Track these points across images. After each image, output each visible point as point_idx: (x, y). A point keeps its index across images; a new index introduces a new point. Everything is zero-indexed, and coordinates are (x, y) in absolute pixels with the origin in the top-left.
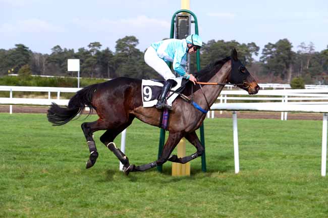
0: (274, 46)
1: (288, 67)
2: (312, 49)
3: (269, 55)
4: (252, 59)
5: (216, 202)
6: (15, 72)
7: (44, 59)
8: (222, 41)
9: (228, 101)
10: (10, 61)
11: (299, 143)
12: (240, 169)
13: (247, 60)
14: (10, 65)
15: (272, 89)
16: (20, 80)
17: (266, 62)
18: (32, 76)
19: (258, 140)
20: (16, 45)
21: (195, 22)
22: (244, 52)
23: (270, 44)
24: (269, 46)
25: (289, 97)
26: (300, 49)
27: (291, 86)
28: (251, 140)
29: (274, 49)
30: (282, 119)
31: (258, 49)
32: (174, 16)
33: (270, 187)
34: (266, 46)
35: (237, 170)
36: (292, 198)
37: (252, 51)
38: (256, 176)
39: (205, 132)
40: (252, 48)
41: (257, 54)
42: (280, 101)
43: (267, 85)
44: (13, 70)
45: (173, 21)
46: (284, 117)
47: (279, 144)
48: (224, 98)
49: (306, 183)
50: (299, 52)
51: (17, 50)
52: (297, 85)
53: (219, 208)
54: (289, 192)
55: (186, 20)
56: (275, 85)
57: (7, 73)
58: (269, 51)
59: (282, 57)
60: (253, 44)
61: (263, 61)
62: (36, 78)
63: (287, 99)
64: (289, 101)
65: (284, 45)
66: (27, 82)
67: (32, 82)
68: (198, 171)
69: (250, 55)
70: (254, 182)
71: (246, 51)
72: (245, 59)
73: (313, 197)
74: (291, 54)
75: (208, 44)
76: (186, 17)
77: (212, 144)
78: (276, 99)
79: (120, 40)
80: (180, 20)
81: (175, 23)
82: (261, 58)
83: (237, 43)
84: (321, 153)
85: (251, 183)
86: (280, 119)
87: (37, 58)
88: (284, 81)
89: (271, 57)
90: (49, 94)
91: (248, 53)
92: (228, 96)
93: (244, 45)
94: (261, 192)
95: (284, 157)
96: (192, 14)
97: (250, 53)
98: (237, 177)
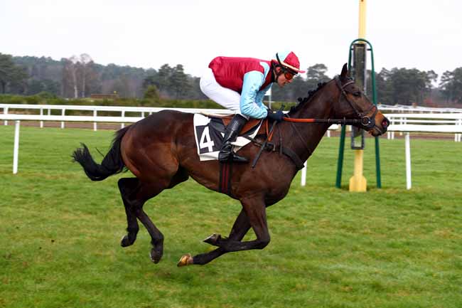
0: (451, 74)
3: (447, 82)
4: (430, 86)
5: (387, 216)
8: (404, 69)
9: (408, 123)
12: (412, 185)
13: (427, 87)
17: (444, 89)
19: (432, 159)
21: (370, 49)
22: (424, 78)
23: (448, 72)
24: (446, 74)
29: (451, 77)
30: (456, 140)
31: (436, 76)
32: (352, 44)
33: (439, 202)
34: (444, 74)
35: (409, 186)
36: (456, 213)
37: (431, 78)
38: (425, 192)
40: (431, 75)
41: (435, 81)
42: (454, 124)
43: (445, 110)
45: (351, 49)
46: (458, 138)
48: (403, 121)
54: (455, 207)
55: (362, 48)
58: (447, 78)
59: (459, 84)
60: (433, 72)
61: (442, 87)
63: (460, 121)
68: (373, 187)
69: (430, 82)
70: (424, 197)
71: (426, 78)
72: (425, 85)
75: (392, 71)
76: (363, 45)
77: (390, 162)
79: (310, 68)
80: (357, 48)
81: (353, 51)
82: (440, 84)
83: (418, 71)
85: (420, 199)
86: (454, 140)
89: (449, 84)
91: (428, 80)
92: (408, 119)
93: (424, 73)
94: (430, 208)
95: (455, 175)
96: (368, 42)
97: (430, 80)
98: (408, 192)
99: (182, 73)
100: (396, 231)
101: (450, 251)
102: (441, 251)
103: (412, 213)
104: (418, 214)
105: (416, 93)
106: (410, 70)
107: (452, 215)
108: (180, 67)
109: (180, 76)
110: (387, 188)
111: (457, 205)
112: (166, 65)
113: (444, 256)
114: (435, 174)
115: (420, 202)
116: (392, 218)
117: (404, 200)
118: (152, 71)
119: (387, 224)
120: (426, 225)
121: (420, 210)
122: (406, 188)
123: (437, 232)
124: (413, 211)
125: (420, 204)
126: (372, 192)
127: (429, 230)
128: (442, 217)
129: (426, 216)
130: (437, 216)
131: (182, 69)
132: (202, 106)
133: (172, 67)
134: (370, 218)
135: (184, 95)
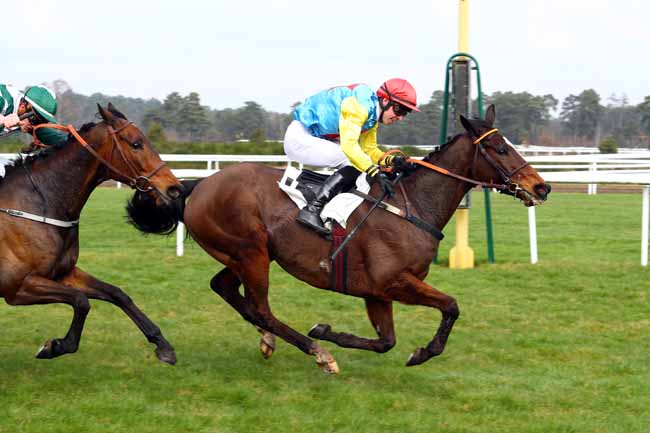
0: (577, 98)
1: (595, 125)
2: (625, 103)
3: (571, 111)
4: (548, 116)
5: (507, 301)
6: (245, 138)
7: (282, 120)
8: (510, 93)
10: (239, 124)
11: (612, 224)
12: (539, 258)
13: (543, 117)
14: (240, 128)
15: (575, 154)
16: (252, 146)
17: (567, 120)
18: (268, 141)
19: (560, 220)
20: (247, 103)
21: (476, 68)
22: (538, 106)
23: (572, 96)
24: (570, 99)
25: (598, 164)
26: (611, 102)
27: (600, 149)
28: (551, 220)
29: (577, 103)
30: (590, 192)
31: (556, 102)
32: (450, 61)
33: (577, 280)
34: (567, 99)
35: (534, 259)
36: (604, 295)
37: (549, 105)
38: (557, 267)
39: (492, 210)
40: (548, 101)
41: (555, 109)
42: (587, 169)
43: (570, 149)
44: (242, 134)
45: (448, 68)
46: (592, 190)
47: (587, 224)
49: (623, 275)
50: (610, 105)
51: (247, 108)
52: (608, 149)
53: (512, 310)
54: (602, 287)
55: (464, 66)
56: (579, 150)
57: (235, 139)
58: (571, 105)
59: (589, 113)
60: (550, 97)
61: (564, 118)
62: (272, 144)
63: (595, 166)
64: (599, 169)
65: (590, 98)
66: (261, 149)
67: (267, 150)
68: (484, 262)
69: (547, 111)
70: (557, 274)
71: (542, 105)
72: (540, 116)
73: (632, 293)
74: (599, 109)
75: (493, 97)
76: (466, 62)
78: (582, 167)
80: (457, 66)
81: (451, 71)
82: (562, 113)
83: (529, 95)
84: (640, 237)
85: (552, 276)
86: (587, 192)
87: (272, 118)
88: (591, 143)
89: (574, 113)
90: (289, 164)
91: (544, 107)
93: (538, 98)
94: (564, 287)
95: (594, 241)
96: (472, 58)
97: (547, 108)
98: (533, 268)
99: (197, 104)
100: (523, 323)
101: (602, 350)
102: (590, 349)
103: (542, 297)
104: (550, 299)
105: (528, 127)
106: (518, 95)
107: (600, 298)
108: (194, 97)
109: (194, 110)
110: (502, 262)
111: (605, 285)
112: (175, 94)
113: (595, 357)
114: (566, 241)
115: (552, 281)
116: (515, 304)
117: (529, 279)
118: (154, 102)
119: (509, 314)
120: (565, 313)
121: (553, 292)
122: (529, 261)
123: (581, 323)
124: (543, 294)
125: (552, 284)
126: (481, 268)
127: (569, 321)
128: (584, 302)
129: (563, 300)
130: (580, 300)
131: (198, 100)
132: (227, 151)
133: (183, 96)
134: (484, 305)
135: (201, 135)
